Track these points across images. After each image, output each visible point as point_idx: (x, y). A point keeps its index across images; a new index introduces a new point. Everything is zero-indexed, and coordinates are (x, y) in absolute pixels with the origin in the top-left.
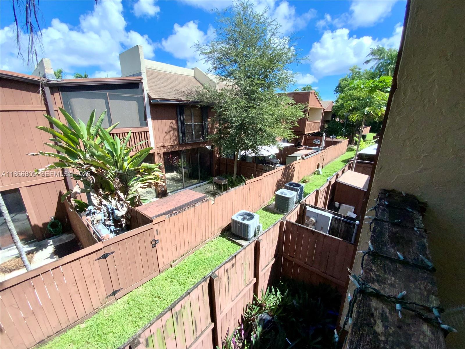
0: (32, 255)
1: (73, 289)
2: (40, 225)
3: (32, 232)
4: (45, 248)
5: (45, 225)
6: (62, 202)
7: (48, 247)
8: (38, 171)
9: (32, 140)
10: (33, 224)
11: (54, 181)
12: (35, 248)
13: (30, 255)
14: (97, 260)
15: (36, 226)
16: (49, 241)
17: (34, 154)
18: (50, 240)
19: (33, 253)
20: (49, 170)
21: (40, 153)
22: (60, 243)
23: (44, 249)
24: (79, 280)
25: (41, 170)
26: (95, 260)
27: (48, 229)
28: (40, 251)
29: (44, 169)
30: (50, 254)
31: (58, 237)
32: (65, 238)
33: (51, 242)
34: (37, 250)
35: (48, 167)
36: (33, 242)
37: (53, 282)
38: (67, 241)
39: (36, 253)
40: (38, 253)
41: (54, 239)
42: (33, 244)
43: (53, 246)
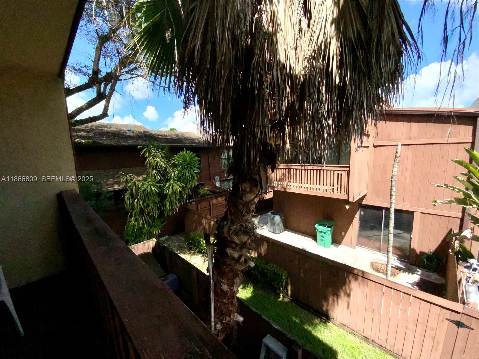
0: (399, 272)
1: (412, 326)
2: (418, 252)
3: (408, 253)
4: (413, 274)
5: (422, 253)
6: (448, 240)
7: (415, 275)
8: (436, 202)
9: (444, 172)
10: (412, 247)
11: (449, 217)
12: (404, 267)
13: (398, 270)
14: (448, 320)
15: (413, 250)
16: (418, 270)
17: (439, 185)
18: (420, 269)
19: (400, 271)
20: (446, 203)
21: (445, 185)
22: (427, 279)
23: (410, 274)
24: (421, 323)
25: (438, 201)
26: (446, 319)
27: (422, 259)
28: (407, 273)
29: (443, 202)
30: (413, 282)
31: (429, 272)
32: (434, 277)
33: (420, 272)
34: (405, 271)
35: (447, 201)
36: (405, 262)
37: (399, 304)
38: (434, 281)
39: (403, 272)
40: (404, 273)
41: (424, 272)
42: (404, 264)
43: (419, 277)
